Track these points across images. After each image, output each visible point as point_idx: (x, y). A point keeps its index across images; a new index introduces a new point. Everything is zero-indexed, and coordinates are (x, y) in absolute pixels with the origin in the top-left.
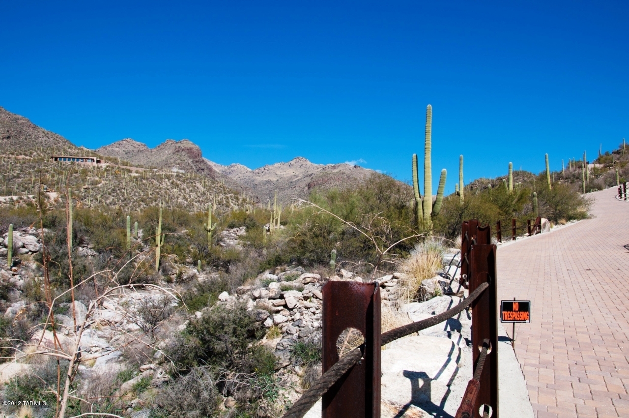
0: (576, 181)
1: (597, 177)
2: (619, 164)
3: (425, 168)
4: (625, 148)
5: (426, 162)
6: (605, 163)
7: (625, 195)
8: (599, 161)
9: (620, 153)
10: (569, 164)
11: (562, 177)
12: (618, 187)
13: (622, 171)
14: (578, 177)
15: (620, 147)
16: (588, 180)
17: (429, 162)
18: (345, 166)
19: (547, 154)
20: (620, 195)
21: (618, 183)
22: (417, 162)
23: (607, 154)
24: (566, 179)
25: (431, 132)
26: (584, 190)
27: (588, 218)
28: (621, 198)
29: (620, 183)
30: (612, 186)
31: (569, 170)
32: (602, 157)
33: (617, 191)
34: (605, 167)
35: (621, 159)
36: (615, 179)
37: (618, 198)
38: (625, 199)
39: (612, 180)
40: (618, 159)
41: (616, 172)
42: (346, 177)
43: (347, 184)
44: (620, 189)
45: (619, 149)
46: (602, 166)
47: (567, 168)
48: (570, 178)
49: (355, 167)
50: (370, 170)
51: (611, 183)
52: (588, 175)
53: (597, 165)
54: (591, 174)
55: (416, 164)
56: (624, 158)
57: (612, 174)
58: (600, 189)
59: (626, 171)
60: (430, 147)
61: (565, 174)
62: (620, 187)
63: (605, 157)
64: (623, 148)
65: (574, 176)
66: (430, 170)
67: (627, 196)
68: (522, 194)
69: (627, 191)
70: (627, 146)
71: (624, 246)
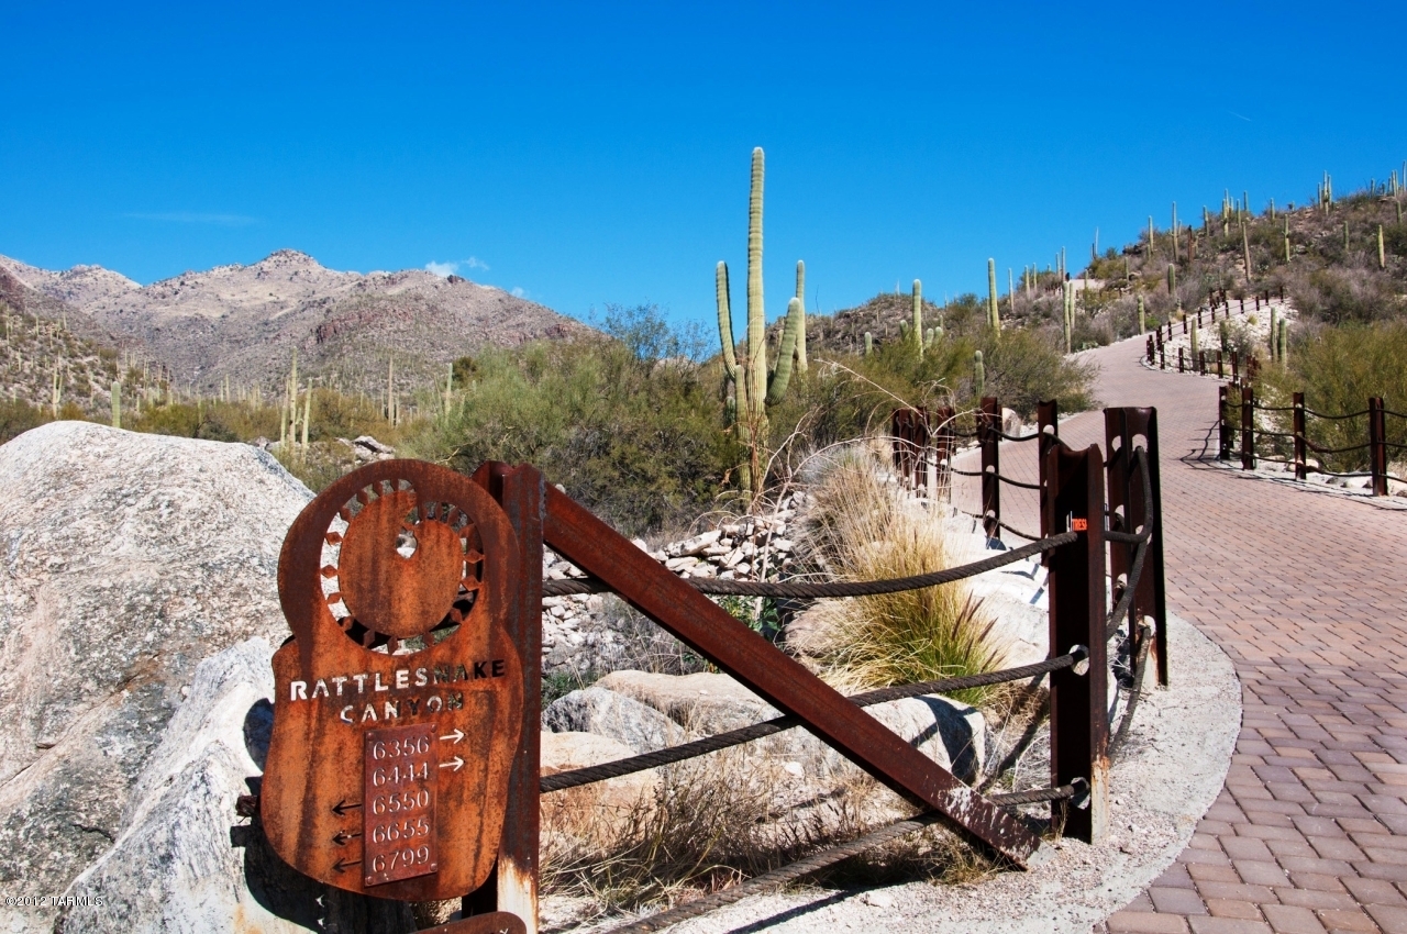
0: (1043, 321)
1: (1091, 312)
2: (1142, 280)
3: (749, 296)
4: (1152, 242)
5: (752, 281)
6: (1109, 277)
7: (1162, 357)
8: (1093, 272)
9: (1140, 252)
10: (1023, 279)
11: (1008, 311)
12: (1145, 336)
13: (1150, 299)
14: (1048, 313)
15: (1141, 238)
16: (1073, 320)
17: (758, 282)
19: (991, 259)
20: (1151, 357)
21: (1143, 328)
22: (727, 280)
23: (1111, 254)
24: (1019, 317)
25: (761, 211)
26: (1069, 344)
27: (1090, 409)
28: (1153, 363)
29: (1148, 328)
30: (1130, 336)
31: (1025, 296)
32: (1100, 262)
33: (1144, 348)
34: (1109, 288)
35: (1145, 268)
36: (1135, 317)
37: (1145, 364)
38: (1162, 367)
39: (1128, 321)
40: (1139, 268)
41: (1139, 301)
42: (424, 307)
43: (429, 329)
44: (1150, 343)
45: (1137, 242)
46: (1102, 284)
47: (1018, 289)
48: (1027, 315)
51: (1127, 328)
52: (1073, 309)
53: (1093, 285)
54: (1078, 304)
55: (725, 287)
56: (1151, 268)
57: (1129, 307)
58: (1104, 342)
59: (1159, 300)
60: (761, 246)
61: (1016, 305)
62: (1151, 337)
63: (1107, 263)
64: (1149, 241)
65: (1036, 309)
66: (762, 300)
67: (1167, 359)
69: (1166, 346)
70: (1156, 235)
71: (1182, 460)
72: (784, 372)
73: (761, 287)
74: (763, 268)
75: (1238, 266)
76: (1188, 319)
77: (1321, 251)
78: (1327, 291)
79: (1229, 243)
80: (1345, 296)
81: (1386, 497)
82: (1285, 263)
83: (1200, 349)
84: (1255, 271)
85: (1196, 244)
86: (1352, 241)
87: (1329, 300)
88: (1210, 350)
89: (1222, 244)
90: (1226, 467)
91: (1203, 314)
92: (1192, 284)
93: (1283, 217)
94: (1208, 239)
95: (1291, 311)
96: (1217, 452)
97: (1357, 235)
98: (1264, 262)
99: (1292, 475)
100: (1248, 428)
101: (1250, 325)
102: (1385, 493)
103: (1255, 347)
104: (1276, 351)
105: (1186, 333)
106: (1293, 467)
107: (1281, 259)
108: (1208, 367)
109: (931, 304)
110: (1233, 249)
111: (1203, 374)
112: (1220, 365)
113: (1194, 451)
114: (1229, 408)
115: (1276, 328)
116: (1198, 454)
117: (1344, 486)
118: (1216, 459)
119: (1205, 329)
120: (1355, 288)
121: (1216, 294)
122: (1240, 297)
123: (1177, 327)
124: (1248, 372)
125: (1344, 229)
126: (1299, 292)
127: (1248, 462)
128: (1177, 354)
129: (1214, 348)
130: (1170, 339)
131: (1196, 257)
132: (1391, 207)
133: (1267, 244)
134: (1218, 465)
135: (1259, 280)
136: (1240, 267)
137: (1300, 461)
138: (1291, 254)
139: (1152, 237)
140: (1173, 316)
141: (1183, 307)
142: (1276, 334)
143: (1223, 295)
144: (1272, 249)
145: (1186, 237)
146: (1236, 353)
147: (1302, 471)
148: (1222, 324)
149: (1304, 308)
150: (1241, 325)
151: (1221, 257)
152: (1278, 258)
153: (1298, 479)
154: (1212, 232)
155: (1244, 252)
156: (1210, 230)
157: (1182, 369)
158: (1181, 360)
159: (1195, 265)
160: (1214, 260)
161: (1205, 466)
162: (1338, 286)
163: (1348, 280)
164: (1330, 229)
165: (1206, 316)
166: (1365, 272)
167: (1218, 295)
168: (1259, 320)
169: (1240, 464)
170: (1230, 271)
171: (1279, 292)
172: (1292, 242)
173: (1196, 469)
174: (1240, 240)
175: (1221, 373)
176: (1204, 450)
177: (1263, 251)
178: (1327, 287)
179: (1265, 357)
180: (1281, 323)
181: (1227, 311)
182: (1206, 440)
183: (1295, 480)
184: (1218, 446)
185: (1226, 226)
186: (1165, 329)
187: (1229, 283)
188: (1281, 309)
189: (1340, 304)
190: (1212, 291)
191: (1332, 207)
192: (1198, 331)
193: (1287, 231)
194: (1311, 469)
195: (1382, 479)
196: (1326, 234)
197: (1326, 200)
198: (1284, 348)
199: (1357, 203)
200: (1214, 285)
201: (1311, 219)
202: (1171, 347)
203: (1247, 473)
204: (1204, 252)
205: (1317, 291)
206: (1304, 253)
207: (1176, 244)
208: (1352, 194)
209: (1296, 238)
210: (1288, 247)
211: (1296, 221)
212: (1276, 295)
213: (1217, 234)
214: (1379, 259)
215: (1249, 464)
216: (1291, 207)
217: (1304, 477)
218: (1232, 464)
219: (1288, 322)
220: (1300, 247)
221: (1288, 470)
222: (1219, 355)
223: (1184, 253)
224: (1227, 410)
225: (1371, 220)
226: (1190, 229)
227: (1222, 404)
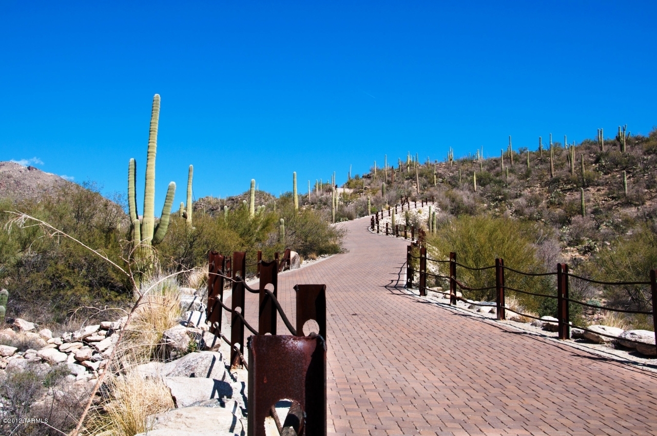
0: (323, 207)
1: (346, 203)
2: (370, 190)
3: (146, 179)
4: (376, 173)
5: (149, 171)
6: (355, 188)
7: (378, 227)
8: (348, 185)
9: (370, 177)
10: (316, 187)
11: (307, 201)
12: (370, 217)
13: (373, 198)
14: (326, 203)
15: (371, 171)
16: (337, 207)
17: (152, 172)
18: (13, 166)
19: (295, 172)
20: (373, 227)
21: (370, 212)
22: (135, 169)
23: (357, 178)
24: (312, 204)
26: (334, 218)
27: (340, 253)
28: (374, 230)
29: (372, 213)
30: (363, 216)
31: (316, 194)
32: (352, 181)
33: (370, 221)
34: (355, 193)
35: (372, 184)
36: (366, 207)
37: (370, 230)
38: (378, 232)
39: (363, 209)
40: (369, 185)
41: (368, 199)
42: (13, 182)
43: (15, 193)
44: (372, 220)
45: (369, 173)
46: (351, 191)
47: (313, 191)
48: (316, 203)
49: (29, 168)
50: (53, 174)
51: (362, 212)
52: (337, 202)
53: (347, 191)
54: (340, 199)
55: (133, 173)
56: (375, 184)
57: (363, 202)
58: (351, 218)
59: (378, 199)
61: (311, 198)
62: (373, 217)
63: (355, 181)
64: (374, 173)
65: (321, 201)
66: (154, 182)
67: (380, 228)
68: (268, 220)
69: (380, 222)
70: (378, 170)
71: (386, 287)
72: (164, 225)
73: (154, 175)
74: (156, 164)
75: (414, 186)
76: (391, 209)
77: (449, 182)
78: (453, 200)
79: (410, 176)
80: (461, 203)
81: (504, 321)
82: (434, 186)
83: (396, 224)
84: (421, 189)
85: (395, 175)
86: (462, 178)
87: (454, 204)
88: (400, 225)
89: (406, 176)
90: (410, 293)
91: (398, 207)
92: (393, 193)
93: (433, 166)
94: (401, 173)
95: (437, 208)
96: (405, 283)
97: (464, 176)
98: (425, 185)
99: (448, 301)
100: (423, 271)
101: (419, 214)
102: (504, 318)
103: (421, 224)
104: (431, 227)
105: (389, 216)
106: (449, 296)
107: (432, 184)
108: (399, 233)
109: (273, 196)
110: (411, 178)
111: (397, 236)
112: (406, 232)
113: (392, 281)
114: (413, 258)
115: (431, 216)
116: (394, 283)
117: (479, 311)
118: (405, 288)
119: (398, 215)
120: (465, 199)
121: (404, 199)
122: (414, 200)
123: (386, 213)
124: (420, 237)
125: (459, 173)
126: (441, 199)
127: (423, 291)
128: (385, 226)
129: (403, 224)
130: (382, 218)
131: (395, 181)
132: (477, 165)
133: (426, 177)
134: (406, 291)
135: (423, 193)
136: (415, 187)
137: (453, 294)
138: (437, 182)
139: (375, 171)
140: (384, 207)
141: (389, 204)
142: (431, 219)
143: (407, 199)
144: (429, 179)
145: (391, 171)
146: (412, 227)
147: (454, 299)
148: (406, 212)
149: (443, 207)
150: (415, 214)
151: (406, 182)
152: (431, 184)
153: (452, 305)
154: (402, 170)
155: (416, 180)
156: (401, 170)
157: (387, 234)
158: (387, 229)
159: (394, 184)
160: (403, 183)
161: (398, 292)
162: (458, 198)
163: (462, 196)
164: (453, 172)
165: (399, 208)
166: (468, 193)
167: (405, 199)
168: (424, 212)
169: (417, 292)
170: (410, 188)
171: (431, 199)
172: (437, 177)
173: (393, 294)
174: (414, 174)
175: (406, 237)
176: (398, 281)
177: (424, 180)
178: (453, 198)
179: (426, 230)
180: (434, 213)
181: (409, 206)
182: (399, 274)
183: (450, 305)
184: (406, 279)
185: (409, 168)
186: (380, 213)
187: (410, 194)
188: (434, 207)
189: (459, 207)
190: (402, 197)
191: (453, 163)
192: (395, 215)
193: (435, 172)
194: (459, 299)
195: (502, 309)
196: (451, 174)
197: (451, 160)
198: (435, 226)
199: (463, 162)
200: (403, 194)
201: (445, 168)
202: (382, 222)
203: (422, 298)
204: (398, 179)
205: (449, 200)
206: (442, 182)
207: (386, 174)
208: (461, 158)
209: (439, 176)
210: (435, 179)
211: (438, 168)
212: (430, 201)
213: (404, 171)
214: (474, 187)
215: (423, 293)
216: (436, 162)
217: (455, 303)
218: (413, 291)
219: (436, 214)
220: (440, 180)
221: (445, 298)
222: (405, 228)
223: (390, 179)
224: (411, 259)
225: (470, 170)
226: (392, 168)
227: (409, 256)
